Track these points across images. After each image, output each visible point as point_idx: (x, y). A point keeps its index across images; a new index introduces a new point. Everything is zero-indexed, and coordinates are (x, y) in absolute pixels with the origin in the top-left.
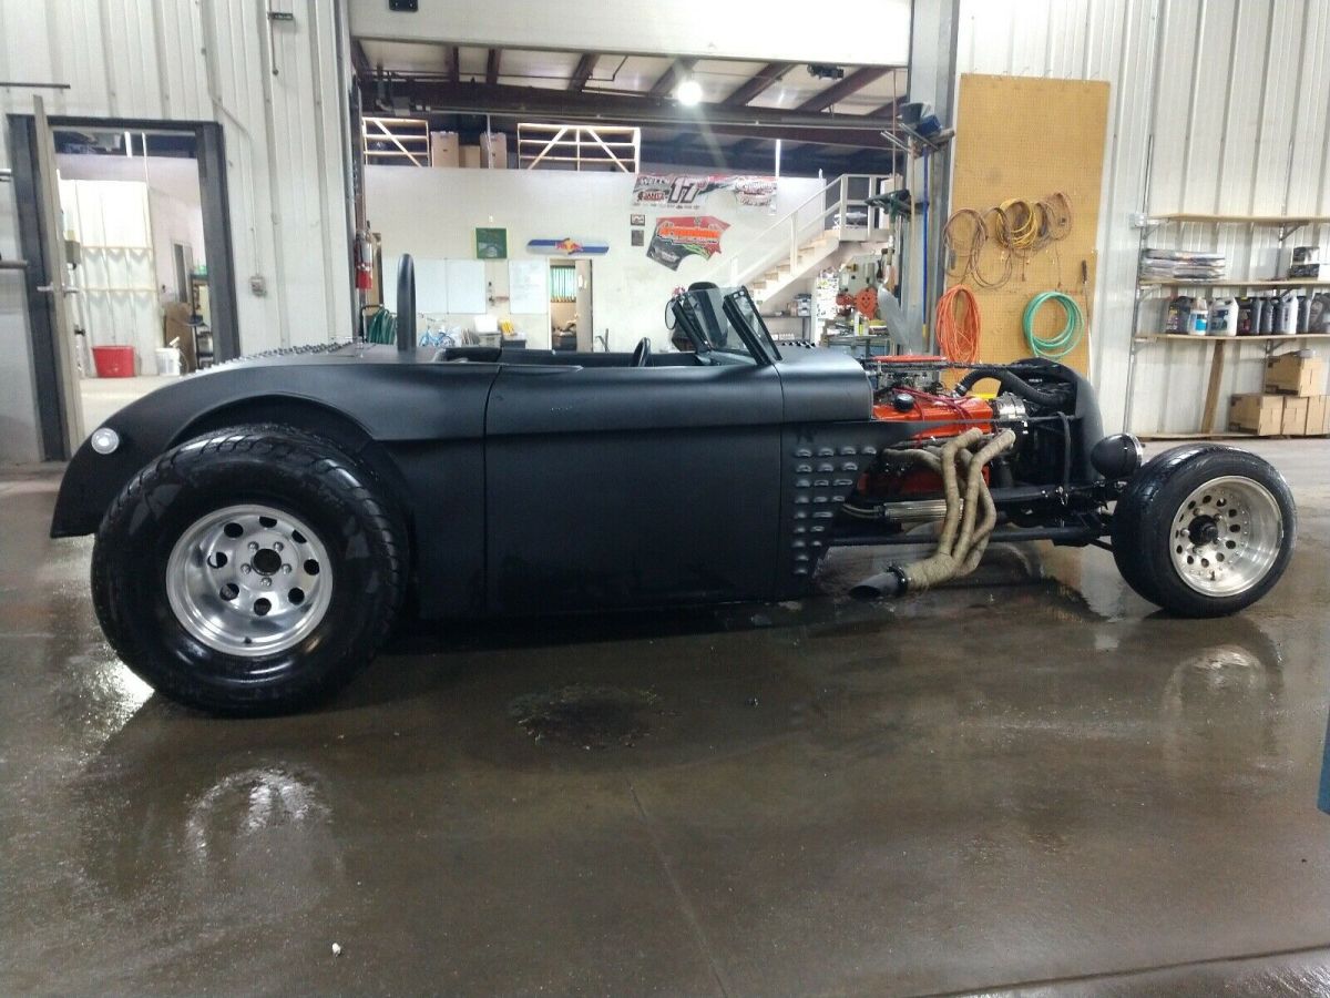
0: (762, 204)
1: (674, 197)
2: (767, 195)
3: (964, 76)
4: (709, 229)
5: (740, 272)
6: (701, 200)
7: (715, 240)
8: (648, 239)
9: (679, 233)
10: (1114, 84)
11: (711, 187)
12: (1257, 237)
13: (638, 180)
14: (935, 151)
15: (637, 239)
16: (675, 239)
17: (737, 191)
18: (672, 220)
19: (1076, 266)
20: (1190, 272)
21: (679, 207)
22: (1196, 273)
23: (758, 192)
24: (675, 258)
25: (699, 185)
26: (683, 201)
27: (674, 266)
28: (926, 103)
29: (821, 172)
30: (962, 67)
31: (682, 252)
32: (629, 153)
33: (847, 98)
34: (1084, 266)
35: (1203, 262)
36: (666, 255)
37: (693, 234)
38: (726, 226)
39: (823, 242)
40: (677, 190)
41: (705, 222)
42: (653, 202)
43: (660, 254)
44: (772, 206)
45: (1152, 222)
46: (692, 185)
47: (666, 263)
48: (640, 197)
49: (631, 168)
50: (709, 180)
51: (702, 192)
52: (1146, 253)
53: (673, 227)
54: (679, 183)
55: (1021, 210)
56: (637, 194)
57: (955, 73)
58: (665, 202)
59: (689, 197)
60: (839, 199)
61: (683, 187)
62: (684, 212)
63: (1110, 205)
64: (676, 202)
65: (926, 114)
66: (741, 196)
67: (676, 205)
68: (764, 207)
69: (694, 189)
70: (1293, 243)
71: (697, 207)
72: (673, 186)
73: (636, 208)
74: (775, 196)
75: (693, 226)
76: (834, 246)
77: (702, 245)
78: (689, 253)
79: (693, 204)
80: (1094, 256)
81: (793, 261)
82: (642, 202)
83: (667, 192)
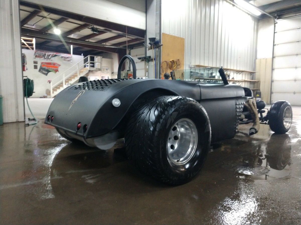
0: (69, 61)
1: (46, 57)
2: (70, 59)
3: (163, 33)
4: (55, 66)
5: (65, 77)
6: (53, 59)
7: (57, 68)
8: (39, 67)
9: (47, 66)
10: (185, 39)
11: (55, 56)
12: (205, 70)
13: (35, 52)
14: (156, 48)
15: (36, 67)
16: (46, 68)
17: (62, 57)
18: (45, 63)
19: (181, 74)
20: (200, 76)
21: (47, 60)
22: (201, 76)
23: (68, 58)
24: (46, 72)
25: (52, 55)
26: (48, 58)
27: (46, 74)
28: (157, 38)
29: (82, 54)
30: (162, 32)
31: (48, 71)
32: (32, 45)
33: (92, 38)
34: (182, 74)
35: (202, 74)
36: (44, 72)
37: (51, 67)
38: (60, 65)
39: (85, 70)
40: (46, 55)
41: (54, 64)
42: (40, 58)
43: (42, 71)
44: (71, 61)
45: (192, 66)
46: (50, 55)
47: (44, 74)
48: (36, 56)
49: (33, 49)
50: (55, 54)
51: (53, 57)
52: (191, 72)
53: (46, 65)
54: (47, 54)
55: (173, 62)
56: (35, 56)
57: (161, 32)
58: (43, 58)
59: (50, 57)
60: (88, 61)
61: (48, 55)
62: (48, 61)
63: (185, 62)
64: (46, 58)
65: (156, 40)
66: (63, 58)
67: (46, 59)
68: (69, 62)
69: (51, 56)
70: (210, 72)
71: (52, 60)
72: (45, 55)
73: (35, 59)
74: (72, 59)
75: (51, 65)
76: (87, 72)
77: (53, 69)
78: (50, 71)
79: (51, 59)
80: (184, 72)
81: (78, 74)
82: (37, 58)
83: (43, 56)
